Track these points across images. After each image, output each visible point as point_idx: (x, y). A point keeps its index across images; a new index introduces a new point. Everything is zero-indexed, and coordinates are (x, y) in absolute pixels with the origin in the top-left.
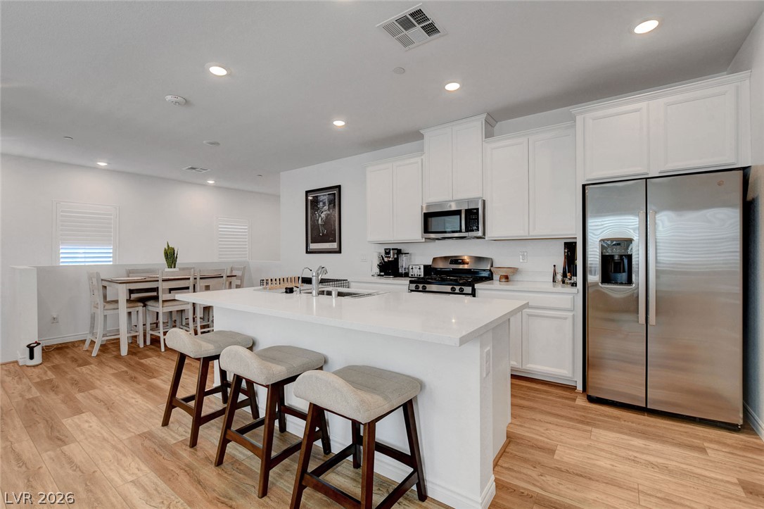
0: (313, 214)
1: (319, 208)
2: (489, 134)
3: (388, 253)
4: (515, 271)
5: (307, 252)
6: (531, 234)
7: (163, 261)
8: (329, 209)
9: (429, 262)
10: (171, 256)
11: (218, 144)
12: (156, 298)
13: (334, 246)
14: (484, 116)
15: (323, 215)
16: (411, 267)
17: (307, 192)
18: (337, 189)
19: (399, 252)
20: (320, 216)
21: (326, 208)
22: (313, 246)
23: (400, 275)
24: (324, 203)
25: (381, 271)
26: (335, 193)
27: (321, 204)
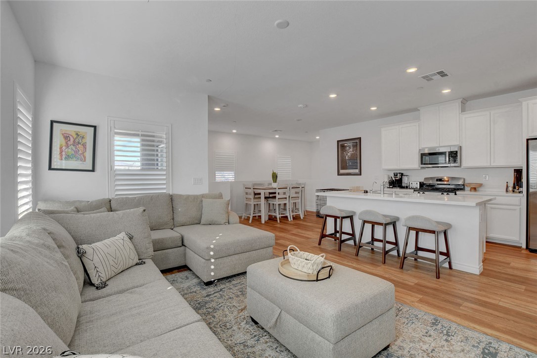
0: (342, 153)
1: (346, 150)
2: (463, 110)
3: (397, 175)
4: (481, 185)
5: (338, 175)
6: (492, 165)
7: (271, 179)
8: (353, 151)
9: (422, 180)
10: (275, 177)
11: (301, 120)
12: (275, 197)
13: (357, 171)
14: (461, 100)
15: (349, 154)
16: (411, 183)
17: (338, 141)
18: (359, 140)
19: (402, 175)
20: (347, 154)
21: (351, 150)
22: (342, 171)
23: (403, 188)
24: (350, 148)
25: (390, 185)
26: (357, 143)
27: (348, 148)
